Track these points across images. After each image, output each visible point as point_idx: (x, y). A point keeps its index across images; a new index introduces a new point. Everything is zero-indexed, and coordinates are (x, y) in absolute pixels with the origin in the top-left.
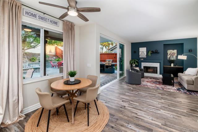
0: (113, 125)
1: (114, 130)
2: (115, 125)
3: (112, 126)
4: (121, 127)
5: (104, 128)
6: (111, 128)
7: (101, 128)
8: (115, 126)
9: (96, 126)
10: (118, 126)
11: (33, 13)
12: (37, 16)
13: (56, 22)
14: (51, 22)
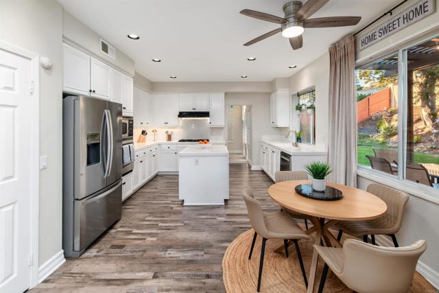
0: (209, 281)
1: (204, 273)
2: (204, 283)
3: (211, 278)
4: (192, 285)
5: (222, 269)
6: (210, 273)
7: (227, 265)
8: (203, 281)
9: (238, 265)
10: (198, 285)
11: (370, 34)
12: (377, 34)
13: (421, 6)
14: (407, 18)
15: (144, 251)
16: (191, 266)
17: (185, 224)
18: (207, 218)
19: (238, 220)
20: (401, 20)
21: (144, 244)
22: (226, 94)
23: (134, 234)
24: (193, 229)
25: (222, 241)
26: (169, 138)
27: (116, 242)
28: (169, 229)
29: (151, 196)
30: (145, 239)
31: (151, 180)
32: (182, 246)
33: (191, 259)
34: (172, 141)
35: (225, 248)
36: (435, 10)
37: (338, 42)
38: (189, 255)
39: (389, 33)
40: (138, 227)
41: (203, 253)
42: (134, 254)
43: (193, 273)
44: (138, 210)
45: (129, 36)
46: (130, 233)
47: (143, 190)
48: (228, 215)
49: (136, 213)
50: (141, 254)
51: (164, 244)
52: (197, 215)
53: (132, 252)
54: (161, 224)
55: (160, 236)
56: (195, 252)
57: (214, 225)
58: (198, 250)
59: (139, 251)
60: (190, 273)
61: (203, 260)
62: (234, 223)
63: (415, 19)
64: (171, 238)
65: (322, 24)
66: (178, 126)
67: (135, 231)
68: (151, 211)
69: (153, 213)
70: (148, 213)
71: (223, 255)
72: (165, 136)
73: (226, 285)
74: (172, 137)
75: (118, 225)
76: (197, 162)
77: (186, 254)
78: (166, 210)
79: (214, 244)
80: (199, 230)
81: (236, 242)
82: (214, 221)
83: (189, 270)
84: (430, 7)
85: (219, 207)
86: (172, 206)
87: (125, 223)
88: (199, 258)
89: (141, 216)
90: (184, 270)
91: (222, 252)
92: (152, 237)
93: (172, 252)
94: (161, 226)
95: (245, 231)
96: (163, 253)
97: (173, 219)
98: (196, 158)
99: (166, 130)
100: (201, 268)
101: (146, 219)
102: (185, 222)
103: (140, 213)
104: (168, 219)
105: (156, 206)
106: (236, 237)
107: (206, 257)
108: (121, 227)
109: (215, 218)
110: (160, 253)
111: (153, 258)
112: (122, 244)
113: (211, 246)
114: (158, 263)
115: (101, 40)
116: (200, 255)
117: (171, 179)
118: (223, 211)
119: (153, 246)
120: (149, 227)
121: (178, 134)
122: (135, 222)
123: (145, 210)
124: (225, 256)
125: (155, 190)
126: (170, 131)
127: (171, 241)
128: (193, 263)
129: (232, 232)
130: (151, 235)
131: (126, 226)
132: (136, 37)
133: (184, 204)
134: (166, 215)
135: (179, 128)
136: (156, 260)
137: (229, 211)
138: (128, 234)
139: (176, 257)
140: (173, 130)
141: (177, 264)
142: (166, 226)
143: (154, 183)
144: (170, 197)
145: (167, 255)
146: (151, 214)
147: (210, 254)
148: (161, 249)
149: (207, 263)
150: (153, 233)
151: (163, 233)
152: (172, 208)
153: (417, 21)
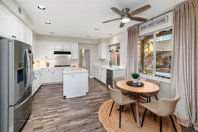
1: (94, 128)
3: (98, 129)
6: (97, 127)
7: (102, 121)
8: (96, 131)
9: (106, 120)
11: (144, 26)
12: (147, 26)
13: (163, 19)
14: (158, 22)
15: (57, 126)
16: (87, 126)
17: (72, 108)
18: (82, 103)
19: (96, 101)
20: (156, 23)
21: (54, 123)
22: (79, 43)
23: (45, 119)
24: (78, 109)
25: (95, 111)
26: (48, 65)
27: (36, 126)
28: (65, 112)
29: (44, 97)
30: (54, 120)
31: (39, 88)
32: (76, 118)
33: (85, 123)
34: (49, 67)
35: (97, 114)
36: (167, 21)
37: (132, 27)
38: (82, 122)
39: (151, 26)
40: (45, 115)
41: (88, 119)
42: (51, 129)
43: (89, 129)
44: (40, 106)
45: (38, 7)
46: (42, 119)
47: (37, 95)
48: (90, 99)
49: (40, 107)
50: (56, 128)
51: (66, 119)
52: (76, 102)
53: (50, 129)
54: (58, 111)
55: (62, 116)
56: (85, 120)
57: (86, 105)
58: (85, 118)
59: (54, 127)
60: (87, 130)
61: (91, 122)
62: (95, 102)
63: (161, 23)
64: (68, 116)
65: (135, 19)
66: (53, 59)
67: (45, 117)
68: (49, 105)
69: (51, 105)
70: (47, 106)
71: (98, 117)
72: (45, 64)
73: (106, 130)
74: (49, 64)
75: (31, 117)
76: (73, 76)
77: (80, 122)
78: (57, 103)
79: (91, 113)
80: (81, 109)
81: (100, 110)
82: (86, 103)
83: (86, 128)
84: (166, 20)
85: (84, 96)
86: (60, 100)
87: (35, 114)
88: (88, 122)
89: (44, 108)
90: (84, 129)
91: (97, 116)
92: (57, 118)
93: (73, 123)
94: (60, 111)
95: (102, 105)
96: (68, 124)
97: (64, 106)
98: (72, 74)
99: (46, 61)
100: (91, 126)
101: (48, 109)
102: (72, 106)
103: (42, 107)
104: (61, 107)
105: (50, 102)
106: (99, 108)
107: (91, 120)
108: (34, 117)
109: (85, 102)
110: (67, 125)
111: (64, 128)
112: (41, 126)
113: (90, 115)
114: (68, 130)
115: (18, 5)
116: (88, 120)
117: (51, 86)
118: (87, 98)
119: (61, 122)
120: (52, 113)
121: (53, 63)
122: (42, 113)
123: (45, 105)
124: (99, 117)
125: (45, 94)
126: (48, 61)
127: (69, 117)
128: (87, 125)
129: (96, 106)
130: (56, 117)
131: (37, 116)
132: (44, 8)
133: (66, 98)
134: (59, 105)
135: (54, 60)
136: (67, 129)
137: (90, 98)
138: (41, 120)
139: (76, 124)
140: (50, 61)
141: (79, 127)
142: (63, 111)
143: (41, 90)
144: (57, 95)
145: (71, 125)
146: (50, 106)
147: (92, 118)
148: (67, 123)
149: (93, 123)
150: (57, 116)
151: (62, 115)
152: (60, 101)
153: (161, 24)
